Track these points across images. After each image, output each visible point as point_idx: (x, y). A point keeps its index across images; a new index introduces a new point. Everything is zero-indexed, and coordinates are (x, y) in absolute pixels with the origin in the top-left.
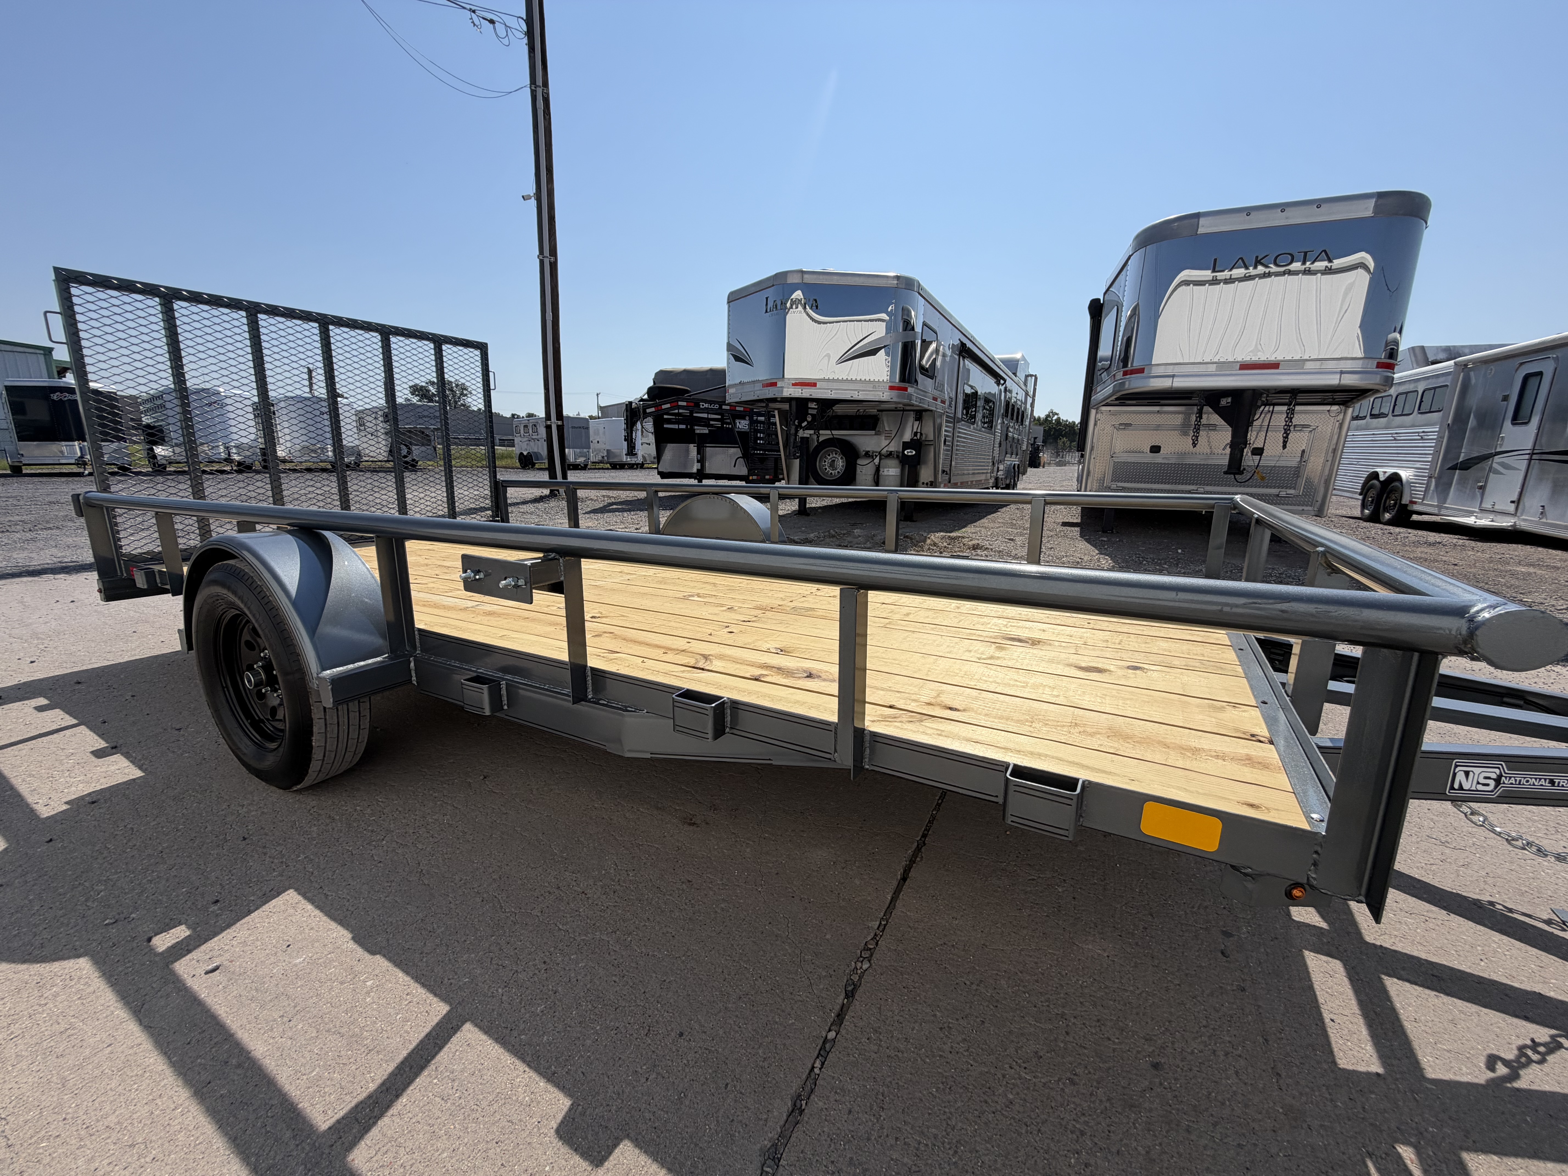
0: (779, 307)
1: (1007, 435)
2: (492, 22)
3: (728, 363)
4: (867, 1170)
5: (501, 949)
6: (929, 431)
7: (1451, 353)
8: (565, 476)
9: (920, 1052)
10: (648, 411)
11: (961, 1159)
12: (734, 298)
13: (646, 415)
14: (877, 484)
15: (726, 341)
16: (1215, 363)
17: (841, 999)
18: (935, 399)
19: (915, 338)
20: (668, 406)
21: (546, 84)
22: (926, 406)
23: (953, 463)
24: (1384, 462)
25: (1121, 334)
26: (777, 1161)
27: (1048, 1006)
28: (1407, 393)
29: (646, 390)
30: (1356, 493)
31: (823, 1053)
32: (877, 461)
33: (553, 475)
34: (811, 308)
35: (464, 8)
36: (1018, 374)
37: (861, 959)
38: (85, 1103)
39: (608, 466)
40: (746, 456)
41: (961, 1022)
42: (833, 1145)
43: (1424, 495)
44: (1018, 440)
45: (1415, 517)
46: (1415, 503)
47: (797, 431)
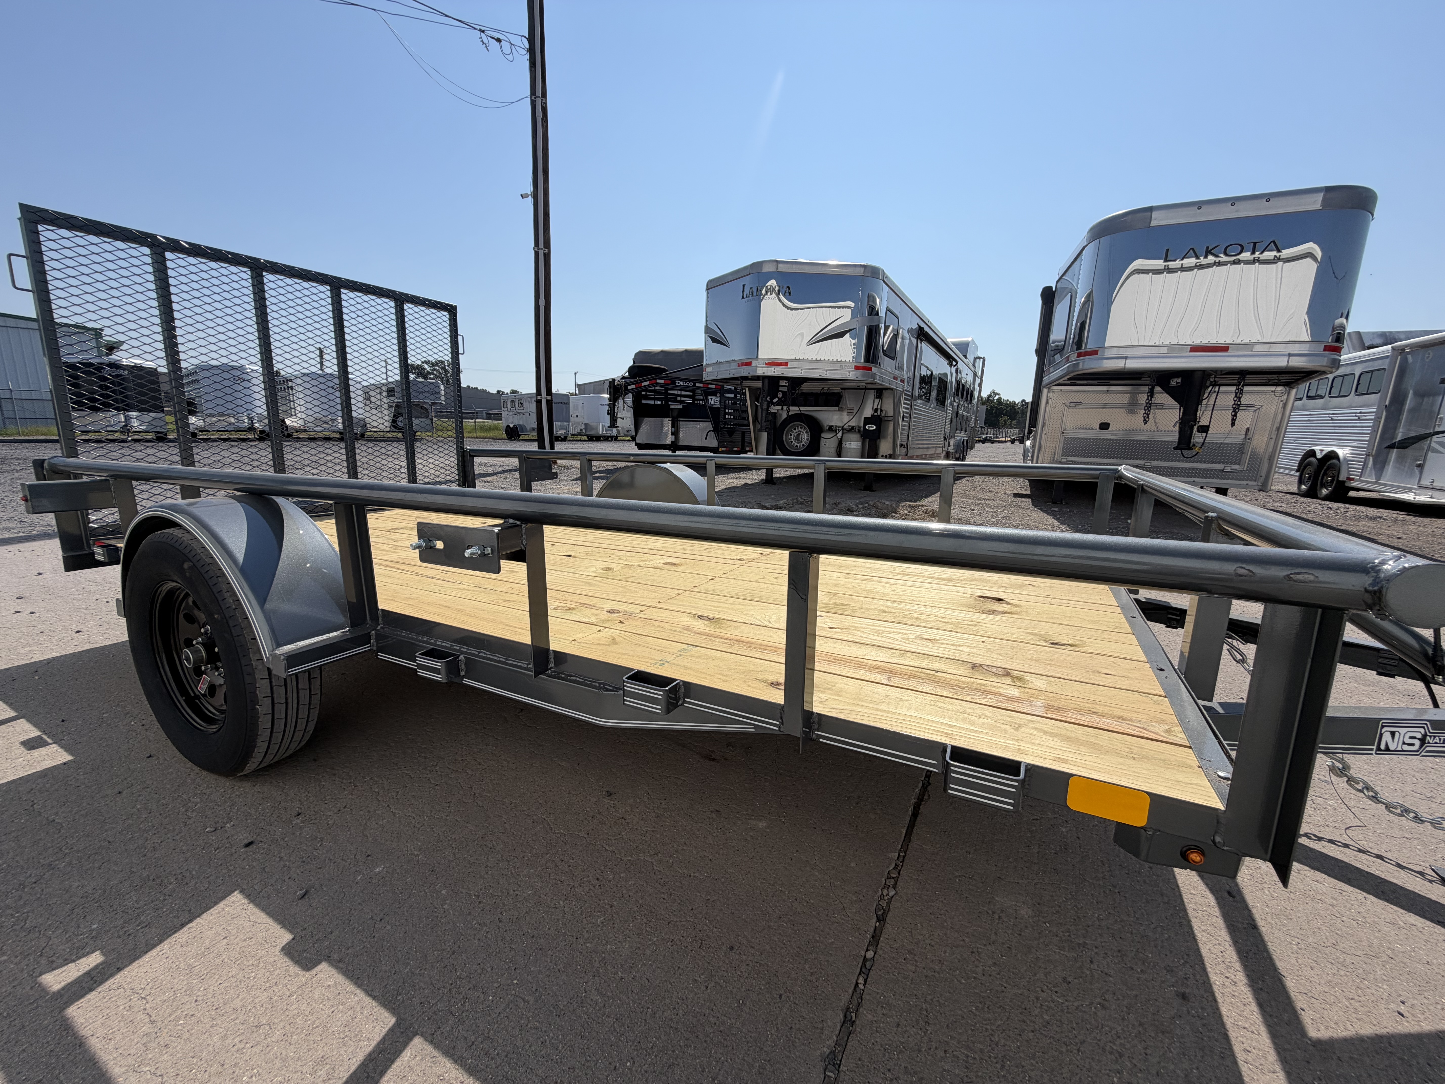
0: (755, 294)
1: (957, 412)
2: (499, 40)
3: (706, 344)
4: (922, 1079)
5: (556, 866)
6: (888, 407)
7: (1387, 338)
8: (552, 447)
9: (954, 974)
10: (629, 387)
11: (1009, 1072)
12: (712, 285)
13: (627, 391)
14: (839, 456)
15: (704, 324)
16: (1167, 346)
17: (873, 922)
18: (895, 378)
19: (879, 322)
20: (647, 383)
21: (544, 95)
22: (887, 385)
23: (910, 438)
24: (1322, 441)
25: (1075, 319)
26: (837, 1066)
27: (1069, 936)
28: (1343, 376)
29: (627, 369)
30: (1292, 470)
31: (865, 970)
32: (840, 435)
33: (542, 445)
34: (784, 295)
35: (475, 29)
36: (968, 356)
37: (886, 886)
38: (212, 987)
39: (585, 438)
40: (716, 429)
41: (989, 948)
42: (887, 1055)
43: (1362, 473)
44: (967, 417)
45: (1352, 494)
46: (1353, 479)
47: (768, 407)
